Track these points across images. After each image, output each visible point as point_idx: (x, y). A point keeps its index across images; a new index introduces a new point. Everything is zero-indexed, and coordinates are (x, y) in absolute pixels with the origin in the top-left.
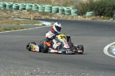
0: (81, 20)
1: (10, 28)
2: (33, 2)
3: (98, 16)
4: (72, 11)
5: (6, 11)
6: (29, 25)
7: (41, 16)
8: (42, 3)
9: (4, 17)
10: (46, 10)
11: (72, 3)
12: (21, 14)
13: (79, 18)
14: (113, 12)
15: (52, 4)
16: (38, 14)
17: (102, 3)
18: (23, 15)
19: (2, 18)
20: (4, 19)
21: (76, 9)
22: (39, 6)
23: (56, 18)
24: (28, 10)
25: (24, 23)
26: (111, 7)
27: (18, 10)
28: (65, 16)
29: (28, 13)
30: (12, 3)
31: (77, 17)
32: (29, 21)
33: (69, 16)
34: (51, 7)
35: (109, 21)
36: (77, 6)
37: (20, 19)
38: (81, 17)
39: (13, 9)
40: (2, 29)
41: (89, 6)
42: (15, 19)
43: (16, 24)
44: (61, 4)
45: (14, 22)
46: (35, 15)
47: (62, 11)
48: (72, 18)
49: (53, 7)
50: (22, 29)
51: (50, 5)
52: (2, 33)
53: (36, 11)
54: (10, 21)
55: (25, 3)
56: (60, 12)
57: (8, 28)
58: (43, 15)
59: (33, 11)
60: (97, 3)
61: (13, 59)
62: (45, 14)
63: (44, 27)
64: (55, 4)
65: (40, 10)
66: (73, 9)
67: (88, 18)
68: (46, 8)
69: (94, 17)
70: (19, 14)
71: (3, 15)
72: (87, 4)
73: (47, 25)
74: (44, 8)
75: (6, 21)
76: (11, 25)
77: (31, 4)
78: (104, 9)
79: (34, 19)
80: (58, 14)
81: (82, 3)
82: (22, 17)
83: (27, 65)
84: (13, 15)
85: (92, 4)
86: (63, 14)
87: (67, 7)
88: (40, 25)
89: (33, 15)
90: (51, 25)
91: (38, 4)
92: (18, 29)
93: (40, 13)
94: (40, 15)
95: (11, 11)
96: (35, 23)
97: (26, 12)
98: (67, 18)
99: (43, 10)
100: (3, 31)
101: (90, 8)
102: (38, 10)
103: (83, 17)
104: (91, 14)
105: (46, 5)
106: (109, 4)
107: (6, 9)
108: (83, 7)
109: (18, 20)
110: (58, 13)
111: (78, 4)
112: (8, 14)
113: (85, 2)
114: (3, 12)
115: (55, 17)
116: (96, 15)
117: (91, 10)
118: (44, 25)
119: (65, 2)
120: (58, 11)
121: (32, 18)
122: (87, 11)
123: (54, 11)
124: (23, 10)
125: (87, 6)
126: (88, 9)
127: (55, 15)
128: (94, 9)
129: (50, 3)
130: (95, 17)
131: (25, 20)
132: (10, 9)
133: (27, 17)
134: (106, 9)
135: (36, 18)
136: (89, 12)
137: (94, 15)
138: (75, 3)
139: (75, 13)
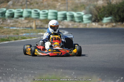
1: (8, 38)
2: (31, 7)
3: (119, 23)
4: (85, 17)
6: (31, 34)
7: (43, 25)
8: (43, 7)
11: (83, 7)
12: (17, 23)
13: (94, 25)
15: (57, 9)
16: (39, 22)
17: (123, 6)
21: (89, 14)
22: (41, 12)
23: (64, 27)
24: (26, 18)
25: (25, 32)
27: (13, 19)
28: (75, 24)
29: (27, 21)
30: (5, 9)
31: (91, 24)
32: (31, 30)
33: (80, 23)
34: (56, 13)
37: (18, 28)
39: (6, 17)
41: (106, 10)
42: (11, 28)
43: (14, 34)
44: (69, 8)
45: (11, 32)
47: (71, 17)
48: (85, 26)
49: (59, 13)
50: (24, 39)
53: (37, 18)
55: (22, 8)
56: (69, 19)
60: (117, 6)
64: (61, 8)
65: (42, 18)
66: (86, 14)
67: (106, 25)
68: (49, 14)
69: (114, 24)
72: (104, 7)
74: (47, 14)
75: (1, 31)
77: (30, 10)
79: (37, 28)
80: (66, 22)
85: (110, 7)
94: (42, 23)
95: (4, 20)
96: (40, 32)
99: (45, 17)
101: (108, 12)
102: (39, 17)
105: (50, 11)
108: (98, 12)
110: (66, 19)
111: (92, 7)
116: (117, 21)
117: (110, 14)
119: (74, 6)
121: (34, 26)
122: (103, 17)
123: (60, 18)
124: (20, 18)
125: (104, 10)
126: (105, 14)
127: (61, 23)
128: (114, 14)
129: (54, 8)
130: (116, 23)
132: (2, 17)
136: (106, 17)
137: (113, 21)
138: (88, 7)
139: (88, 20)
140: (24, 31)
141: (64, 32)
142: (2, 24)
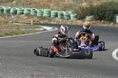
0: (80, 24)
1: (11, 33)
2: (31, 6)
3: (98, 21)
4: (71, 15)
5: (4, 15)
6: (29, 29)
7: (39, 21)
8: (40, 7)
10: (45, 15)
11: (71, 7)
12: (19, 19)
13: (79, 22)
14: (113, 17)
15: (50, 8)
16: (36, 18)
17: (102, 8)
18: (21, 20)
19: (1, 23)
20: (3, 24)
21: (75, 13)
22: (38, 11)
23: (56, 23)
24: (26, 15)
25: (25, 28)
26: (112, 11)
27: (16, 15)
28: (64, 21)
29: (26, 17)
30: (10, 7)
31: (76, 21)
32: (29, 26)
33: (68, 20)
34: (50, 12)
35: (109, 25)
36: (76, 11)
37: (20, 24)
38: (81, 21)
39: (11, 13)
40: (3, 34)
41: (89, 11)
42: (14, 24)
43: (16, 29)
44: (60, 8)
45: (13, 27)
49: (52, 12)
50: (23, 34)
51: (49, 9)
52: (4, 38)
53: (34, 15)
54: (9, 26)
55: (23, 7)
56: (59, 16)
58: (42, 20)
59: (32, 16)
60: (97, 7)
61: (23, 64)
62: (44, 19)
63: (45, 31)
64: (53, 8)
65: (38, 15)
66: (73, 13)
68: (44, 12)
69: (94, 22)
70: (17, 19)
71: (1, 20)
72: (87, 8)
73: (48, 30)
74: (43, 12)
75: (6, 25)
76: (11, 30)
77: (30, 9)
78: (105, 14)
79: (34, 24)
80: (57, 19)
81: (82, 8)
83: (40, 71)
84: (11, 20)
85: (92, 8)
86: (62, 19)
87: (66, 11)
88: (40, 30)
90: (52, 30)
91: (36, 8)
92: (19, 34)
93: (38, 17)
94: (39, 19)
95: (9, 16)
96: (36, 28)
97: (24, 17)
98: (66, 23)
99: (41, 14)
100: (4, 36)
101: (90, 12)
102: (36, 15)
103: (83, 22)
104: (90, 18)
105: (45, 10)
106: (109, 9)
107: (4, 13)
108: (82, 12)
109: (18, 25)
110: (57, 17)
111: (77, 8)
112: (5, 18)
113: (84, 7)
114: (1, 17)
115: (54, 22)
116: (96, 20)
117: (91, 14)
118: (45, 30)
119: (64, 6)
120: (57, 15)
121: (32, 22)
122: (86, 16)
124: (21, 15)
125: (87, 10)
126: (88, 14)
127: (53, 20)
128: (94, 14)
129: (48, 7)
130: (96, 21)
131: (25, 24)
132: (7, 13)
133: (26, 21)
134: (107, 13)
136: (88, 16)
137: (94, 19)
138: (74, 8)
139: (74, 18)
141: (55, 29)
142: (7, 19)
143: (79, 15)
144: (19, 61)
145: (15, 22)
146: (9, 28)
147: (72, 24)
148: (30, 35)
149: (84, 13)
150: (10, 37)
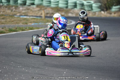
0: (105, 17)
1: (16, 29)
4: (94, 5)
5: (10, 7)
6: (40, 24)
7: (54, 13)
9: (7, 15)
10: (61, 5)
12: (29, 11)
13: (103, 14)
16: (50, 10)
18: (31, 12)
19: (5, 17)
20: (7, 17)
21: (98, 2)
22: (52, 0)
23: (74, 15)
24: (38, 6)
25: (34, 22)
27: (25, 6)
29: (38, 9)
31: (100, 13)
32: (40, 20)
33: (90, 12)
34: (67, 1)
37: (28, 17)
38: (106, 13)
40: (6, 31)
42: (21, 17)
43: (23, 23)
45: (20, 21)
46: (46, 11)
47: (81, 5)
48: (95, 15)
49: (70, 1)
50: (31, 29)
52: (7, 35)
53: (48, 6)
54: (15, 20)
56: (78, 7)
57: (13, 29)
59: (44, 6)
62: (59, 11)
65: (53, 5)
66: (95, 2)
67: (115, 13)
68: (60, 2)
70: (26, 11)
71: (6, 13)
74: (58, 2)
75: (11, 19)
76: (17, 25)
79: (46, 17)
80: (76, 10)
82: (31, 15)
84: (19, 12)
89: (44, 12)
92: (26, 30)
93: (52, 8)
95: (17, 7)
96: (48, 21)
97: (35, 8)
99: (56, 5)
100: (8, 33)
101: (116, 1)
102: (50, 5)
103: (108, 13)
104: (118, 8)
107: (10, 5)
109: (26, 19)
110: (76, 8)
112: (12, 11)
114: (7, 9)
115: (72, 13)
117: (118, 3)
120: (76, 6)
121: (43, 15)
122: (112, 5)
123: (71, 6)
124: (32, 6)
126: (114, 3)
127: (72, 11)
131: (35, 17)
132: (14, 4)
133: (37, 14)
135: (48, 15)
136: (115, 6)
139: (97, 8)
140: (33, 20)
141: (71, 22)
142: (14, 11)
143: (103, 5)
144: (18, 63)
145: (23, 15)
146: (14, 23)
147: (94, 16)
148: (39, 31)
149: (109, 3)
150: (14, 34)
